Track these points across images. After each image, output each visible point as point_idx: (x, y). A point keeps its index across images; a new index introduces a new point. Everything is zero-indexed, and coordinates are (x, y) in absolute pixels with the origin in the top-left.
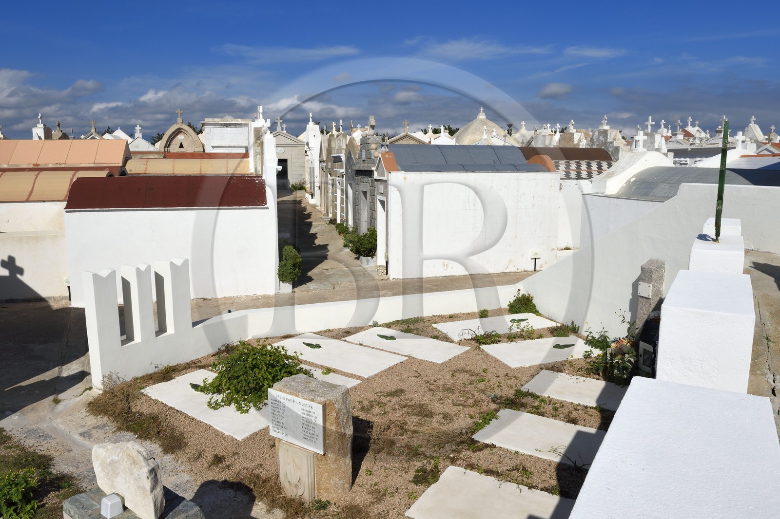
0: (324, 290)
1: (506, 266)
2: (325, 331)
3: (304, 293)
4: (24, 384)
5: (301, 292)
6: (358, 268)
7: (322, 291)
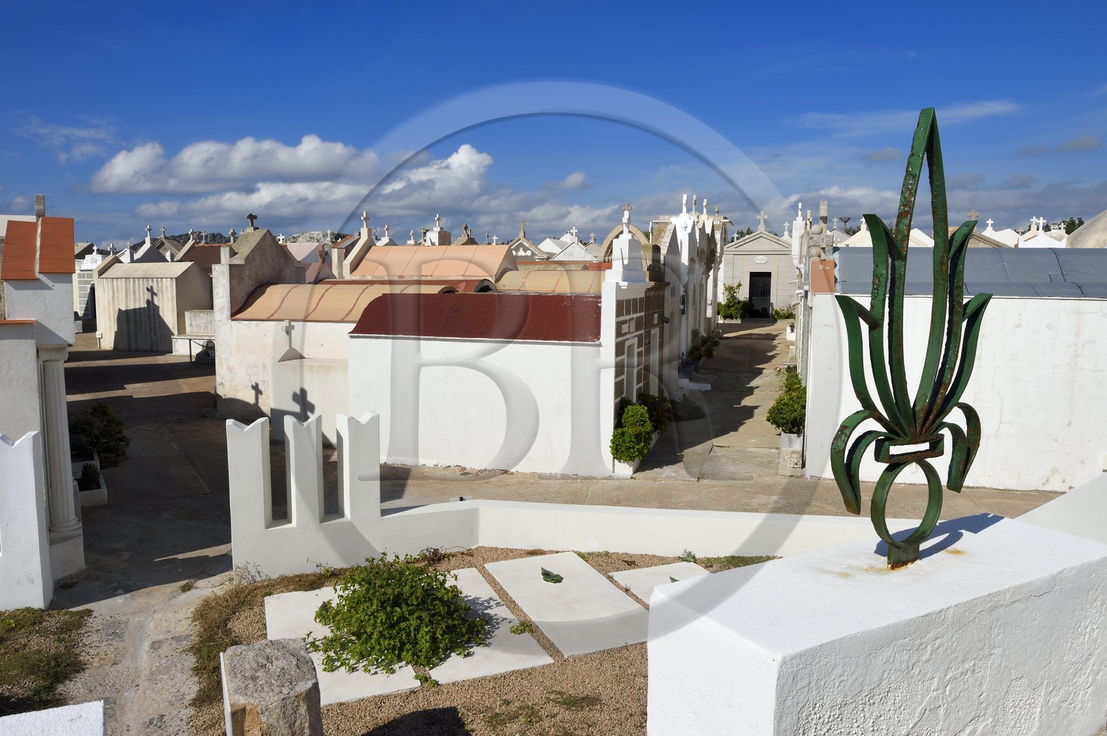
0: (681, 482)
1: (1046, 478)
2: (599, 555)
3: (647, 481)
4: (180, 556)
5: (644, 479)
6: (773, 450)
7: (677, 482)
